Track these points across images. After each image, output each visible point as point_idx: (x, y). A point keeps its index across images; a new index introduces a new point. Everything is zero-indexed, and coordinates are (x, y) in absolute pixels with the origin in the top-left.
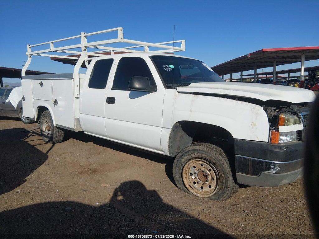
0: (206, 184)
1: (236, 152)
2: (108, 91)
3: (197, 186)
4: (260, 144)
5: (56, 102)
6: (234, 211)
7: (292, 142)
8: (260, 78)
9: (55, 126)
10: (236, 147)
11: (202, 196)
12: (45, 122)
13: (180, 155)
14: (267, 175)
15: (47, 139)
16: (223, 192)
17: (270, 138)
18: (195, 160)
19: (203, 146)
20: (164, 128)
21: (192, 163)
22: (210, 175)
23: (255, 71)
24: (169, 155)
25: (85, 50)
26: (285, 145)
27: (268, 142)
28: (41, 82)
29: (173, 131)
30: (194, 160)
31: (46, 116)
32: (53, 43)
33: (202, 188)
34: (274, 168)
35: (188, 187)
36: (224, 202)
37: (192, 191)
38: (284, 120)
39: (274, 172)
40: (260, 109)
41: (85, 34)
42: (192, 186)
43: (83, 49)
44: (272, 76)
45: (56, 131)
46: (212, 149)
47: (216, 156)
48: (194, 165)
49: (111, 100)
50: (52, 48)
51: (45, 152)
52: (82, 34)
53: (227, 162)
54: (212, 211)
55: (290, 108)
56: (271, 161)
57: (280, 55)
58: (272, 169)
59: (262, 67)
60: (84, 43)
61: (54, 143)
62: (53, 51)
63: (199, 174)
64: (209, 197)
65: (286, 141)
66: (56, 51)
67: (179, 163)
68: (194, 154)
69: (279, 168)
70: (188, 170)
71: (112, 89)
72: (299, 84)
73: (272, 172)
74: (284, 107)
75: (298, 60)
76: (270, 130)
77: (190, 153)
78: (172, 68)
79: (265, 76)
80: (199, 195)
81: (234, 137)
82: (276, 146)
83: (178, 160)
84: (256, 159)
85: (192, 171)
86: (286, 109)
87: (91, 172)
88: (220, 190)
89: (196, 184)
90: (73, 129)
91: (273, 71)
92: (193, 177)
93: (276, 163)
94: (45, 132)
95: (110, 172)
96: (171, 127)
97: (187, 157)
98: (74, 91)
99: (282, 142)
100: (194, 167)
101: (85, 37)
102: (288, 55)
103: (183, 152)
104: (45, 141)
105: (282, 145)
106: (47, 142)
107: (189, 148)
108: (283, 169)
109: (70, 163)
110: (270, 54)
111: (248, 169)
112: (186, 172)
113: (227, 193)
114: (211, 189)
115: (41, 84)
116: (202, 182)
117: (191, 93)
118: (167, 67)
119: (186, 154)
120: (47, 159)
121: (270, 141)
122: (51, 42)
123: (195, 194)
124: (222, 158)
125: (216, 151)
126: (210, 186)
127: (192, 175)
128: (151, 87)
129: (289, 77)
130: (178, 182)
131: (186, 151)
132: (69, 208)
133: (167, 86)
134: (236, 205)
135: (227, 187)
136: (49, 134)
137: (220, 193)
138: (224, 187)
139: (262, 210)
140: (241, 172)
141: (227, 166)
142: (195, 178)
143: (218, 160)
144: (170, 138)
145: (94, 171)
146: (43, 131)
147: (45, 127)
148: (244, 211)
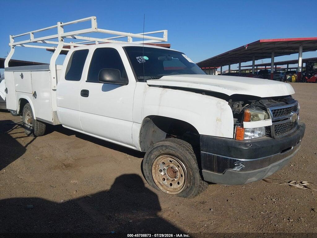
0: (175, 181)
1: (202, 148)
2: (83, 83)
3: (166, 183)
4: (224, 141)
5: (35, 95)
6: (200, 210)
7: (261, 138)
8: (259, 69)
9: (35, 119)
10: (201, 144)
11: (170, 193)
12: (27, 114)
13: (149, 151)
14: (231, 173)
15: (29, 132)
16: (191, 189)
17: (235, 134)
18: (164, 156)
19: (172, 141)
20: (135, 122)
21: (161, 159)
22: (179, 171)
23: (254, 63)
24: (140, 150)
25: (62, 40)
26: (250, 142)
27: (233, 139)
28: (22, 74)
29: (144, 125)
30: (162, 156)
31: (28, 109)
32: (33, 33)
33: (171, 185)
34: (239, 165)
35: (157, 184)
36: (192, 200)
37: (161, 188)
38: (250, 115)
39: (238, 170)
40: (225, 104)
41: (61, 23)
42: (161, 183)
43: (60, 39)
44: (270, 67)
45: (37, 124)
46: (180, 145)
47: (183, 152)
48: (163, 161)
49: (85, 93)
50: (33, 39)
51: (24, 145)
52: (59, 24)
53: (194, 159)
54: (177, 209)
55: (260, 103)
56: (235, 159)
57: (278, 46)
58: (237, 167)
59: (261, 58)
60: (61, 32)
61: (36, 137)
62: (34, 42)
63: (168, 170)
64: (177, 194)
65: (253, 138)
66: (36, 42)
67: (148, 159)
68: (163, 150)
69: (244, 166)
70: (157, 166)
71: (86, 81)
72: (296, 75)
73: (237, 170)
74: (253, 101)
75: (296, 51)
76: (235, 125)
77: (159, 148)
78: (146, 60)
79: (264, 67)
80: (168, 192)
81: (200, 133)
82: (241, 142)
83: (148, 156)
84: (221, 156)
85: (161, 167)
86: (255, 103)
87: (64, 167)
88: (188, 187)
89: (165, 181)
90: (51, 122)
91: (271, 62)
92: (162, 173)
93: (240, 161)
94: (27, 124)
95: (84, 167)
96: (141, 121)
97: (156, 153)
98: (51, 83)
99: (247, 138)
100: (164, 163)
101: (62, 26)
102: (286, 46)
103: (152, 148)
104: (27, 133)
105: (247, 142)
106: (29, 135)
107: (158, 143)
108: (248, 166)
109: (46, 158)
110: (267, 44)
111: (213, 166)
112: (155, 168)
113: (195, 190)
114: (179, 186)
115: (22, 76)
116: (171, 179)
117: (161, 87)
118: (140, 59)
119: (155, 150)
120: (24, 153)
121: (234, 137)
122: (31, 33)
123: (164, 191)
124: (189, 155)
125: (184, 147)
126: (178, 183)
127: (161, 171)
128: (123, 80)
129: (288, 68)
130: (149, 179)
131: (155, 147)
132: (31, 206)
133: (138, 79)
134: (203, 203)
135: (194, 184)
136: (31, 127)
137: (188, 190)
138: (191, 184)
139: (230, 209)
140: (207, 169)
141: (194, 163)
142: (165, 174)
143: (185, 157)
144: (141, 134)
145: (68, 166)
146: (25, 124)
147: (27, 119)
148: (210, 209)
